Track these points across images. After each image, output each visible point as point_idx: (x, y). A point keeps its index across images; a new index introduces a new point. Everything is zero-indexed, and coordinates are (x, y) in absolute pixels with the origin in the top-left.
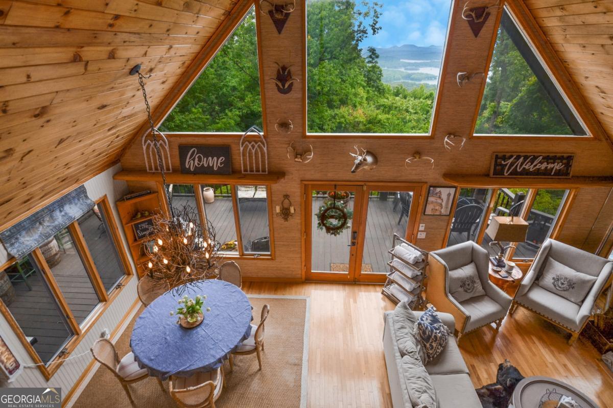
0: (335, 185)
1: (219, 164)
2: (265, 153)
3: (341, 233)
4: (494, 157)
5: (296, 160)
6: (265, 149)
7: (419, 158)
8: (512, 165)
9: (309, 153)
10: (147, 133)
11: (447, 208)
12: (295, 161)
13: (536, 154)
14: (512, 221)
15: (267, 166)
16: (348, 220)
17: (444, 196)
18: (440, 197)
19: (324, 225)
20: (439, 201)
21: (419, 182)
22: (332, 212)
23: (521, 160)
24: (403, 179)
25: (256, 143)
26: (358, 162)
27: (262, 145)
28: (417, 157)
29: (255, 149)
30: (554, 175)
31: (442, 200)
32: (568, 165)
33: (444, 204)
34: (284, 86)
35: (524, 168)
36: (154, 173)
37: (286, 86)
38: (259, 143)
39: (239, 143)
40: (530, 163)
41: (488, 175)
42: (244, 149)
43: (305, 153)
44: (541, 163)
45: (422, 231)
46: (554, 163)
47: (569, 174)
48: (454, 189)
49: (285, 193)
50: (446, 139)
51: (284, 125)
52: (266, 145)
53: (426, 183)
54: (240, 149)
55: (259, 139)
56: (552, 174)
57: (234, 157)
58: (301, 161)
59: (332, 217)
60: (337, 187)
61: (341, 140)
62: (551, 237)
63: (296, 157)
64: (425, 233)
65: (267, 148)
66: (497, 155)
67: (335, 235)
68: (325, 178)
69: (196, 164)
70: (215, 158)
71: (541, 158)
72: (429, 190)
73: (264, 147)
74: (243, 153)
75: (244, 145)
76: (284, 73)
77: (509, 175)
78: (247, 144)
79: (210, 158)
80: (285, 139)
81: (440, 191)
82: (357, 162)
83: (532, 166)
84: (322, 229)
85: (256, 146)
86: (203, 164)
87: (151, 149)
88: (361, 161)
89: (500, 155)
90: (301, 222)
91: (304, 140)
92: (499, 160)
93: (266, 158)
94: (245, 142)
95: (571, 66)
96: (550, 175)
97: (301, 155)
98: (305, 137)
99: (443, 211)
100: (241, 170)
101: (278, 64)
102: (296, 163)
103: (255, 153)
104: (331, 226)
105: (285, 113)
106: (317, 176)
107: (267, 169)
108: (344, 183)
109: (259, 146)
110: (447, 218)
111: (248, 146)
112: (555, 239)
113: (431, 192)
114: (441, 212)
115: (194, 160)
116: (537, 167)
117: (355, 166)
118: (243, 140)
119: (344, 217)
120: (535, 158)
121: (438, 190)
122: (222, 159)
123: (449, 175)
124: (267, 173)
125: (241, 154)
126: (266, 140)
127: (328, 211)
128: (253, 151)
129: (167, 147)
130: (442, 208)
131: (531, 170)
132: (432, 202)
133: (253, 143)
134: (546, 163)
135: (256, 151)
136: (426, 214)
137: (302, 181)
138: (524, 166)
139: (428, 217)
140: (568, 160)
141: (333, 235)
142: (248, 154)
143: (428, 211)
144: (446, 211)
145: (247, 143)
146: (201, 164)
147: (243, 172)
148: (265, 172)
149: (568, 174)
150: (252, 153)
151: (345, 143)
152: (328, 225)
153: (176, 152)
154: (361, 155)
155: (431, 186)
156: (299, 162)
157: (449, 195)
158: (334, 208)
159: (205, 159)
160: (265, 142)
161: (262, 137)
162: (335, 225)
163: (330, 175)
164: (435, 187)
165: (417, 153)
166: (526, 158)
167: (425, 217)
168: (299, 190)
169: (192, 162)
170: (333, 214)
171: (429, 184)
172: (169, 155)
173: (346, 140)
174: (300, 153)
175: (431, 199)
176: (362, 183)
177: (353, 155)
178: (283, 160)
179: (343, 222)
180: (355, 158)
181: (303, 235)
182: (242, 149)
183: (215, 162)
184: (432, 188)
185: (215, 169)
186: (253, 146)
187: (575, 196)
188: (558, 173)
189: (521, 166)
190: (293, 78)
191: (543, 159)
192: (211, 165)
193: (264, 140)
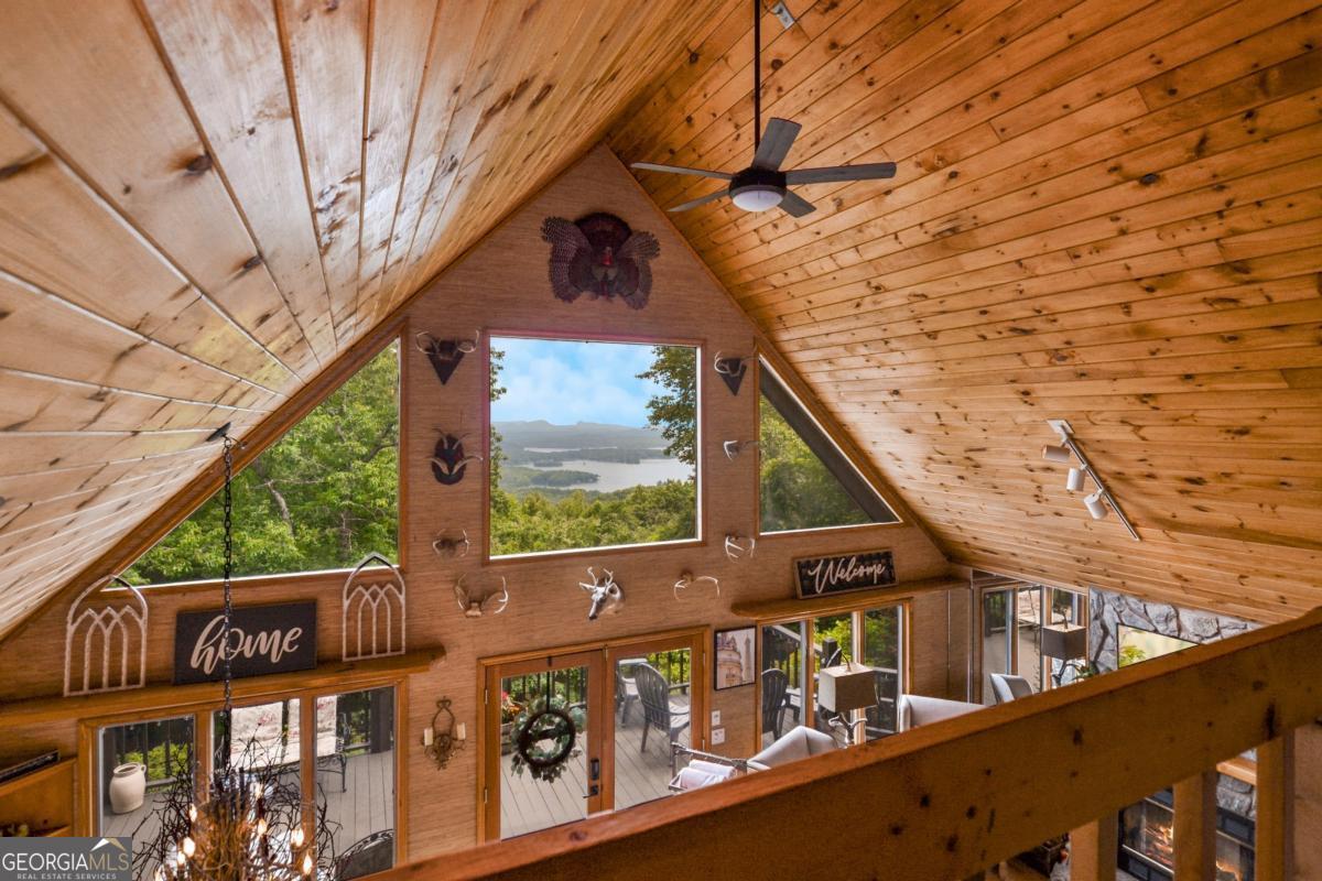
0: (550, 658)
1: (285, 647)
2: (401, 607)
3: (562, 773)
4: (796, 566)
5: (470, 613)
6: (402, 598)
7: (692, 580)
8: (822, 576)
9: (500, 594)
10: (89, 590)
11: (749, 668)
12: (467, 617)
13: (847, 555)
14: (849, 669)
15: (404, 637)
16: (577, 734)
17: (741, 647)
18: (735, 650)
19: (527, 758)
20: (735, 657)
21: (697, 627)
22: (543, 722)
23: (831, 565)
24: (670, 624)
25: (382, 587)
26: (601, 596)
27: (396, 591)
28: (689, 579)
29: (378, 601)
30: (878, 584)
31: (739, 654)
32: (889, 567)
33: (743, 661)
34: (451, 469)
35: (839, 578)
36: (87, 697)
37: (455, 470)
38: (390, 586)
39: (342, 590)
40: (843, 570)
41: (794, 597)
42: (350, 606)
43: (489, 596)
44: (856, 566)
45: (717, 727)
46: (871, 565)
47: (894, 579)
48: (753, 630)
49: (440, 696)
50: (727, 543)
51: (448, 543)
52: (404, 588)
53: (708, 625)
54: (341, 606)
55: (389, 578)
56: (875, 582)
57: (325, 625)
58: (479, 613)
59: (545, 735)
60: (554, 660)
61: (557, 563)
62: (904, 692)
63: (468, 608)
64: (723, 730)
65: (407, 595)
66: (799, 563)
67: (551, 781)
68: (528, 646)
69: (221, 654)
70: (277, 634)
71: (854, 559)
72: (716, 638)
73: (401, 593)
74: (348, 613)
75: (353, 594)
76: (450, 446)
77: (823, 591)
78: (359, 592)
79: (263, 635)
80: (447, 572)
81: (733, 639)
82: (597, 597)
83: (847, 573)
84: (520, 771)
85: (382, 593)
86: (242, 653)
87: (91, 630)
88: (604, 594)
89: (803, 561)
90: (477, 764)
91: (486, 569)
92: (804, 570)
93: (404, 617)
94: (357, 586)
95: (852, 430)
96: (871, 583)
97: (480, 603)
98: (486, 563)
99: (743, 675)
100: (341, 656)
101: (440, 431)
102: (470, 619)
103: (378, 610)
104: (542, 758)
105: (448, 520)
106: (512, 643)
107: (404, 643)
108: (568, 650)
109: (387, 594)
110: (752, 689)
111: (363, 595)
112: (911, 693)
113: (719, 641)
114: (741, 678)
115: (216, 645)
116: (854, 574)
117: (594, 605)
118: (352, 582)
119: (568, 730)
120: (847, 561)
121: (730, 635)
122: (295, 632)
123: (740, 606)
124: (403, 652)
125: (345, 616)
126: (403, 578)
127: (535, 723)
128: (374, 605)
129: (142, 623)
130: (741, 670)
131: (848, 580)
132: (725, 661)
133: (375, 587)
134: (862, 567)
135: (378, 606)
136: (718, 687)
137: (479, 659)
138: (837, 575)
139: (722, 694)
140: (885, 557)
141: (547, 781)
142: (360, 615)
143: (722, 683)
144: (749, 676)
145: (360, 588)
146: (236, 652)
147: (344, 659)
148: (399, 649)
149: (892, 579)
150: (371, 611)
151: (564, 567)
152: (534, 758)
153: (167, 631)
154: (601, 583)
155: (716, 632)
156: (477, 616)
157: (748, 641)
158: (548, 712)
159: (250, 638)
160: (403, 583)
161: (397, 572)
162: (549, 755)
163: (539, 638)
164: (725, 631)
165: (686, 572)
166: (836, 562)
167: (717, 695)
168: (473, 683)
169: (211, 650)
170: (546, 727)
171: (714, 627)
172: (144, 642)
173: (566, 562)
174: (479, 599)
175: (722, 656)
176: (601, 645)
177: (588, 586)
178: (440, 618)
179: (567, 742)
180: (590, 593)
181: (480, 797)
182: (346, 603)
183: (274, 644)
184: (719, 635)
185: (274, 659)
186: (374, 596)
187: (911, 614)
188: (881, 579)
189: (834, 575)
190: (466, 455)
191: (857, 560)
192: (263, 651)
193: (400, 579)
